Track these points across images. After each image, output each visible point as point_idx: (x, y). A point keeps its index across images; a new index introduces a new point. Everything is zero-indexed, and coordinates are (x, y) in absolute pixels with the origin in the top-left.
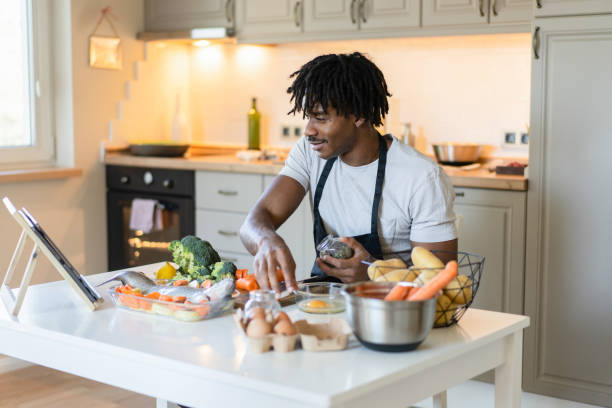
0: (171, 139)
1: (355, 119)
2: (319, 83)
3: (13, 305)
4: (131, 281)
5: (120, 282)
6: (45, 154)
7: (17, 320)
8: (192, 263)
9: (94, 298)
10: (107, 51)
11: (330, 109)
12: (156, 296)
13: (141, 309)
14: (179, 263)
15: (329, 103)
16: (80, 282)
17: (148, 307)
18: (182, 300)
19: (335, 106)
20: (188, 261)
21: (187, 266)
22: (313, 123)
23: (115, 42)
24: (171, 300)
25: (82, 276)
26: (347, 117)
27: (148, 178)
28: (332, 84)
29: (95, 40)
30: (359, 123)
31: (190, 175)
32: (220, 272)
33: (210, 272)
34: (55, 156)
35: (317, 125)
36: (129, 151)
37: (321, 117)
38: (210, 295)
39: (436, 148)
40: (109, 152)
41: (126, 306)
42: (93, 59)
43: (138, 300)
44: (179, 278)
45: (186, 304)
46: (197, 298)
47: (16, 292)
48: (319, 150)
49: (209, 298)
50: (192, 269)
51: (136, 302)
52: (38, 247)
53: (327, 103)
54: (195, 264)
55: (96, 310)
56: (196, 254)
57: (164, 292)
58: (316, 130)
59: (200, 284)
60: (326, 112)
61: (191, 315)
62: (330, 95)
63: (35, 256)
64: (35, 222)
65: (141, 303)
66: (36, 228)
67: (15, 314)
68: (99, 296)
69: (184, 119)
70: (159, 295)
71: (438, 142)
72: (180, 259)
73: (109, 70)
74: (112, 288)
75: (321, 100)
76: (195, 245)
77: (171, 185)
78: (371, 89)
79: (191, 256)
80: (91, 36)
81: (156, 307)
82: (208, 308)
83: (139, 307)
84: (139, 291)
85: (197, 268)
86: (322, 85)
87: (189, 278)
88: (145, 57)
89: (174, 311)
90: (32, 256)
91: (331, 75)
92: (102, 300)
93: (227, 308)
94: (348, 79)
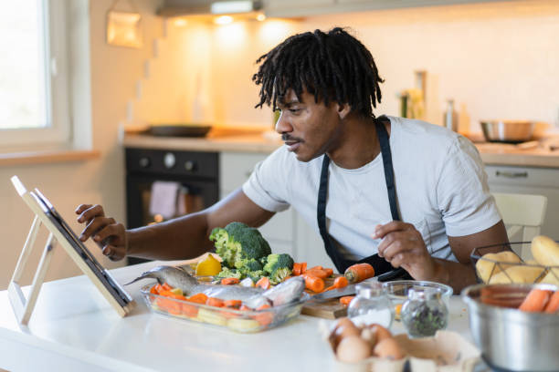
0: (192, 120)
1: (338, 107)
2: (290, 63)
3: (23, 310)
4: (170, 280)
5: (155, 280)
6: (62, 135)
7: (27, 331)
8: (238, 256)
9: (123, 301)
10: (125, 28)
11: (304, 95)
12: (202, 300)
13: (183, 316)
14: (222, 256)
15: (304, 87)
16: (105, 279)
17: (194, 313)
18: (237, 306)
19: (311, 91)
20: (234, 252)
21: (232, 258)
22: (287, 116)
23: (134, 18)
24: (222, 305)
25: (106, 270)
26: (328, 105)
27: (170, 160)
28: (307, 65)
29: (114, 16)
30: (343, 113)
31: (213, 158)
32: (275, 267)
33: (262, 266)
34: (71, 138)
35: (291, 119)
36: (150, 132)
37: (295, 107)
38: (272, 298)
39: (484, 126)
40: (129, 133)
41: (164, 311)
42: (112, 35)
43: (181, 304)
44: (227, 274)
45: (242, 311)
46: (256, 302)
47: (27, 290)
48: (295, 151)
49: (271, 303)
50: (238, 262)
51: (177, 307)
52: (54, 237)
53: (301, 88)
54: (243, 257)
55: (126, 315)
56: (244, 244)
57: (212, 293)
58: (290, 125)
59: (255, 282)
60: (301, 100)
61: (250, 325)
62: (305, 78)
63: (50, 248)
64: (50, 206)
65: (184, 308)
66: (51, 213)
67: (25, 322)
68: (130, 298)
69: (205, 99)
70: (207, 298)
71: (486, 119)
72: (224, 249)
73: (127, 48)
74: (146, 288)
75: (293, 84)
76: (243, 233)
77: (195, 168)
78: (356, 68)
79: (239, 247)
80: (110, 10)
81: (203, 314)
82: (271, 316)
83: (181, 313)
84: (179, 292)
85: (246, 261)
86: (294, 65)
87: (238, 275)
88: (164, 35)
89: (228, 319)
90: (46, 249)
91: (305, 53)
92: (134, 303)
93: (293, 314)
94: (326, 57)
